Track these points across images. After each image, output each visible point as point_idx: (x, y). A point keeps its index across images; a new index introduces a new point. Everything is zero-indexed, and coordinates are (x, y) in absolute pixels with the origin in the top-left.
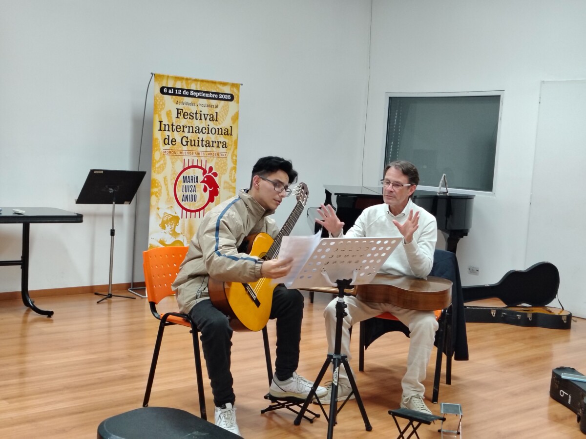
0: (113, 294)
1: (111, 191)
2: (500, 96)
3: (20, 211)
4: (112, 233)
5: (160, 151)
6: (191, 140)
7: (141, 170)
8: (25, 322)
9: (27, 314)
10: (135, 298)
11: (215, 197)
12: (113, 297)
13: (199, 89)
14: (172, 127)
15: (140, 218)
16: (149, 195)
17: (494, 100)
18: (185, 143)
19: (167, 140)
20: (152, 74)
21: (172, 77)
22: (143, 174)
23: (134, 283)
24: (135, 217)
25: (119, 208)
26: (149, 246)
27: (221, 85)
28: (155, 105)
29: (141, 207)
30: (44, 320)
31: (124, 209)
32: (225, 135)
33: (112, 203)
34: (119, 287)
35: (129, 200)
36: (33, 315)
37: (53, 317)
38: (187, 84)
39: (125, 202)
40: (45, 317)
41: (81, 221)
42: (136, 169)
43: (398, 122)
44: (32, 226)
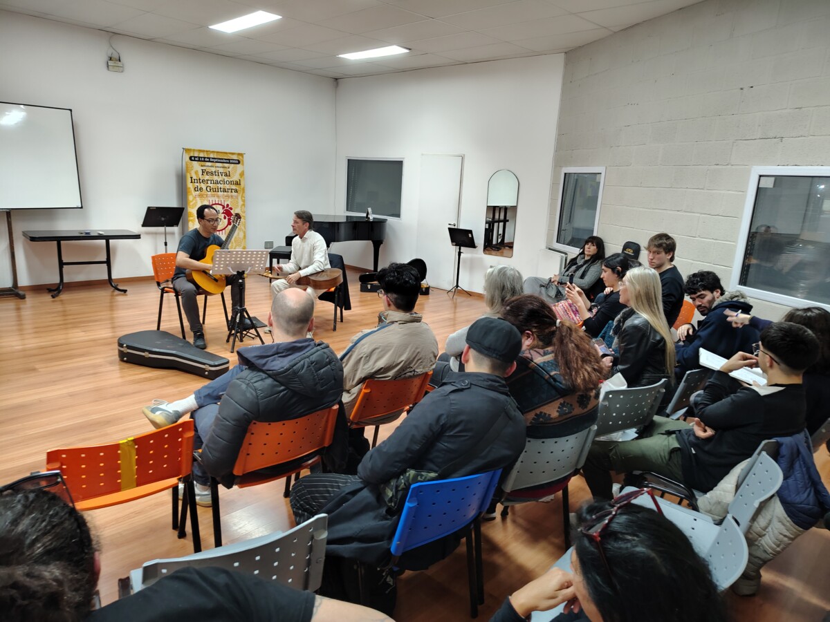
2: (402, 161)
3: (101, 233)
4: (166, 244)
5: (192, 194)
6: (213, 188)
7: (182, 207)
8: (112, 296)
9: (113, 291)
13: (215, 157)
14: (199, 181)
18: (209, 190)
19: (196, 189)
20: (184, 149)
21: (197, 150)
22: (183, 209)
25: (169, 229)
27: (231, 154)
28: (187, 167)
30: (123, 295)
32: (236, 184)
33: (163, 226)
35: (177, 224)
36: (117, 292)
37: (127, 293)
38: (207, 154)
39: (175, 226)
40: (123, 293)
41: (140, 238)
42: (179, 206)
44: (111, 241)
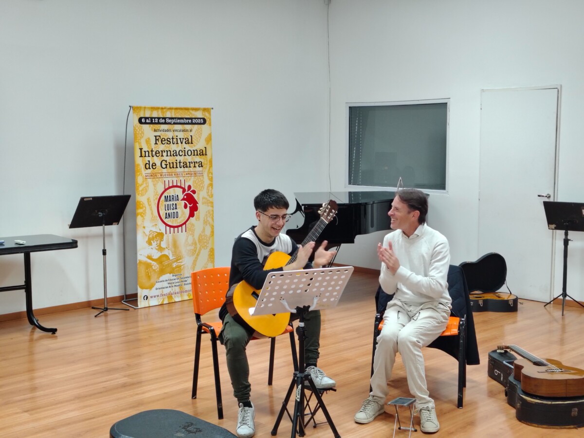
0: (108, 308)
1: (101, 214)
2: (447, 103)
3: (21, 242)
4: (104, 252)
5: (142, 174)
6: (170, 163)
7: (126, 193)
8: (31, 340)
9: (33, 332)
10: (129, 310)
11: (195, 212)
12: (108, 310)
13: (174, 116)
14: (152, 153)
15: (128, 237)
16: (135, 215)
17: (442, 107)
18: (164, 166)
19: (148, 166)
20: (130, 107)
21: (148, 108)
22: (128, 197)
23: (126, 295)
24: (124, 235)
25: (108, 228)
26: (138, 261)
27: (194, 111)
28: (135, 134)
29: (129, 225)
30: (50, 337)
31: (113, 229)
32: (200, 155)
33: (101, 225)
34: (114, 300)
35: (117, 221)
36: (38, 333)
37: (57, 333)
38: (163, 113)
39: (114, 223)
40: (50, 334)
41: (76, 247)
42: (121, 194)
43: (358, 129)
44: (32, 255)
